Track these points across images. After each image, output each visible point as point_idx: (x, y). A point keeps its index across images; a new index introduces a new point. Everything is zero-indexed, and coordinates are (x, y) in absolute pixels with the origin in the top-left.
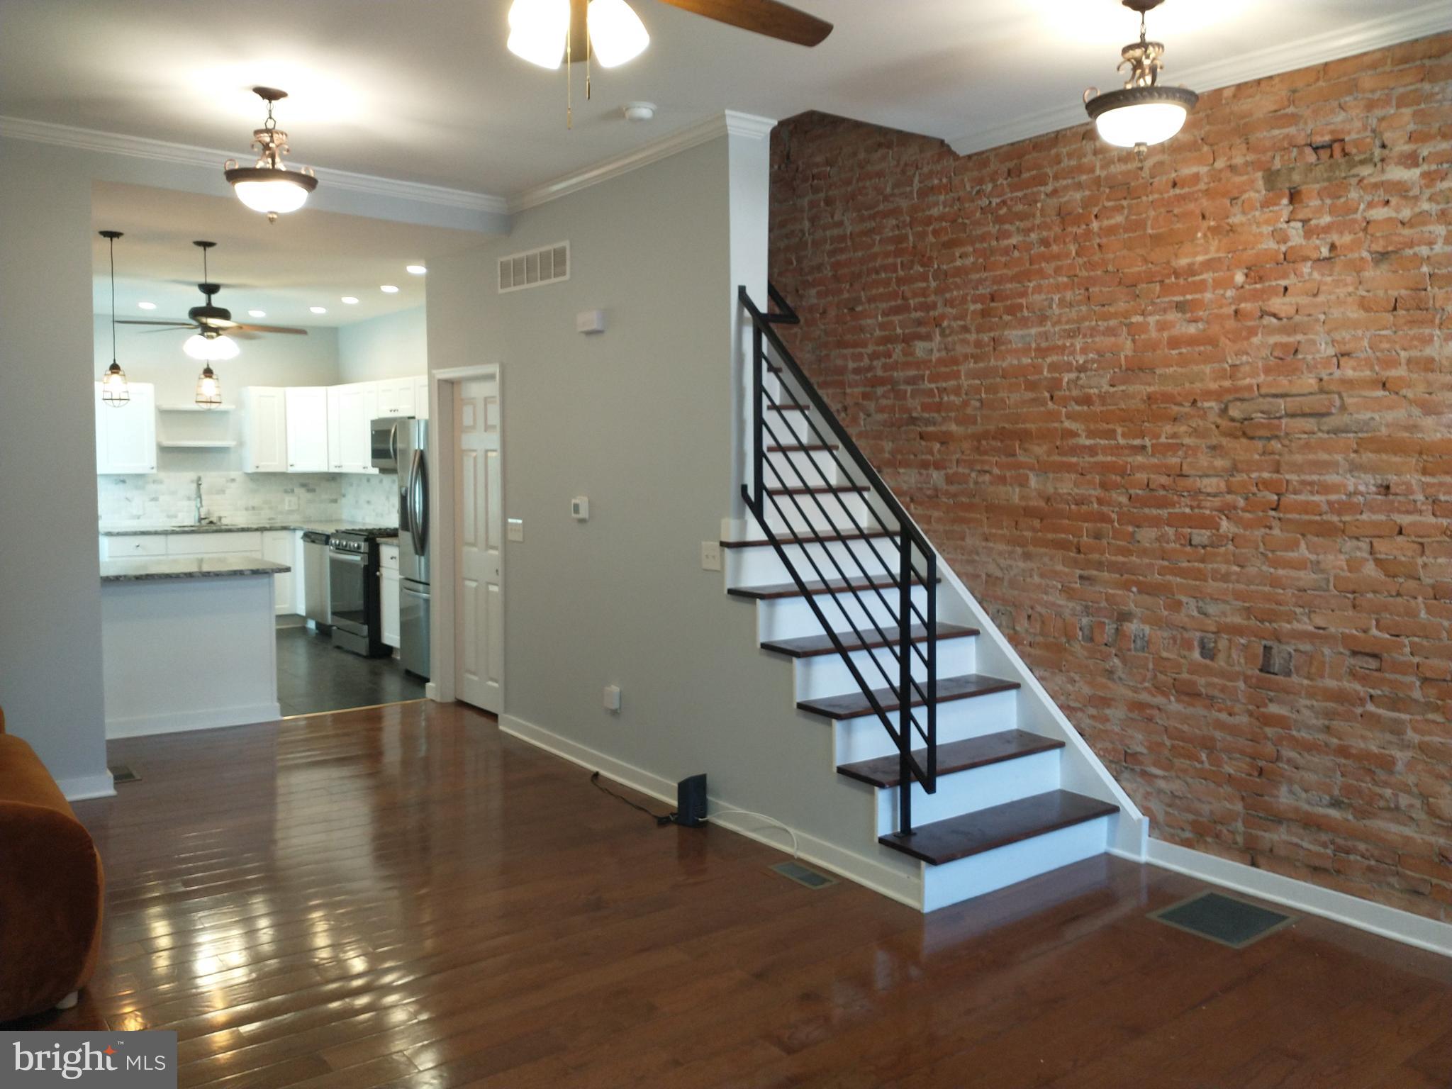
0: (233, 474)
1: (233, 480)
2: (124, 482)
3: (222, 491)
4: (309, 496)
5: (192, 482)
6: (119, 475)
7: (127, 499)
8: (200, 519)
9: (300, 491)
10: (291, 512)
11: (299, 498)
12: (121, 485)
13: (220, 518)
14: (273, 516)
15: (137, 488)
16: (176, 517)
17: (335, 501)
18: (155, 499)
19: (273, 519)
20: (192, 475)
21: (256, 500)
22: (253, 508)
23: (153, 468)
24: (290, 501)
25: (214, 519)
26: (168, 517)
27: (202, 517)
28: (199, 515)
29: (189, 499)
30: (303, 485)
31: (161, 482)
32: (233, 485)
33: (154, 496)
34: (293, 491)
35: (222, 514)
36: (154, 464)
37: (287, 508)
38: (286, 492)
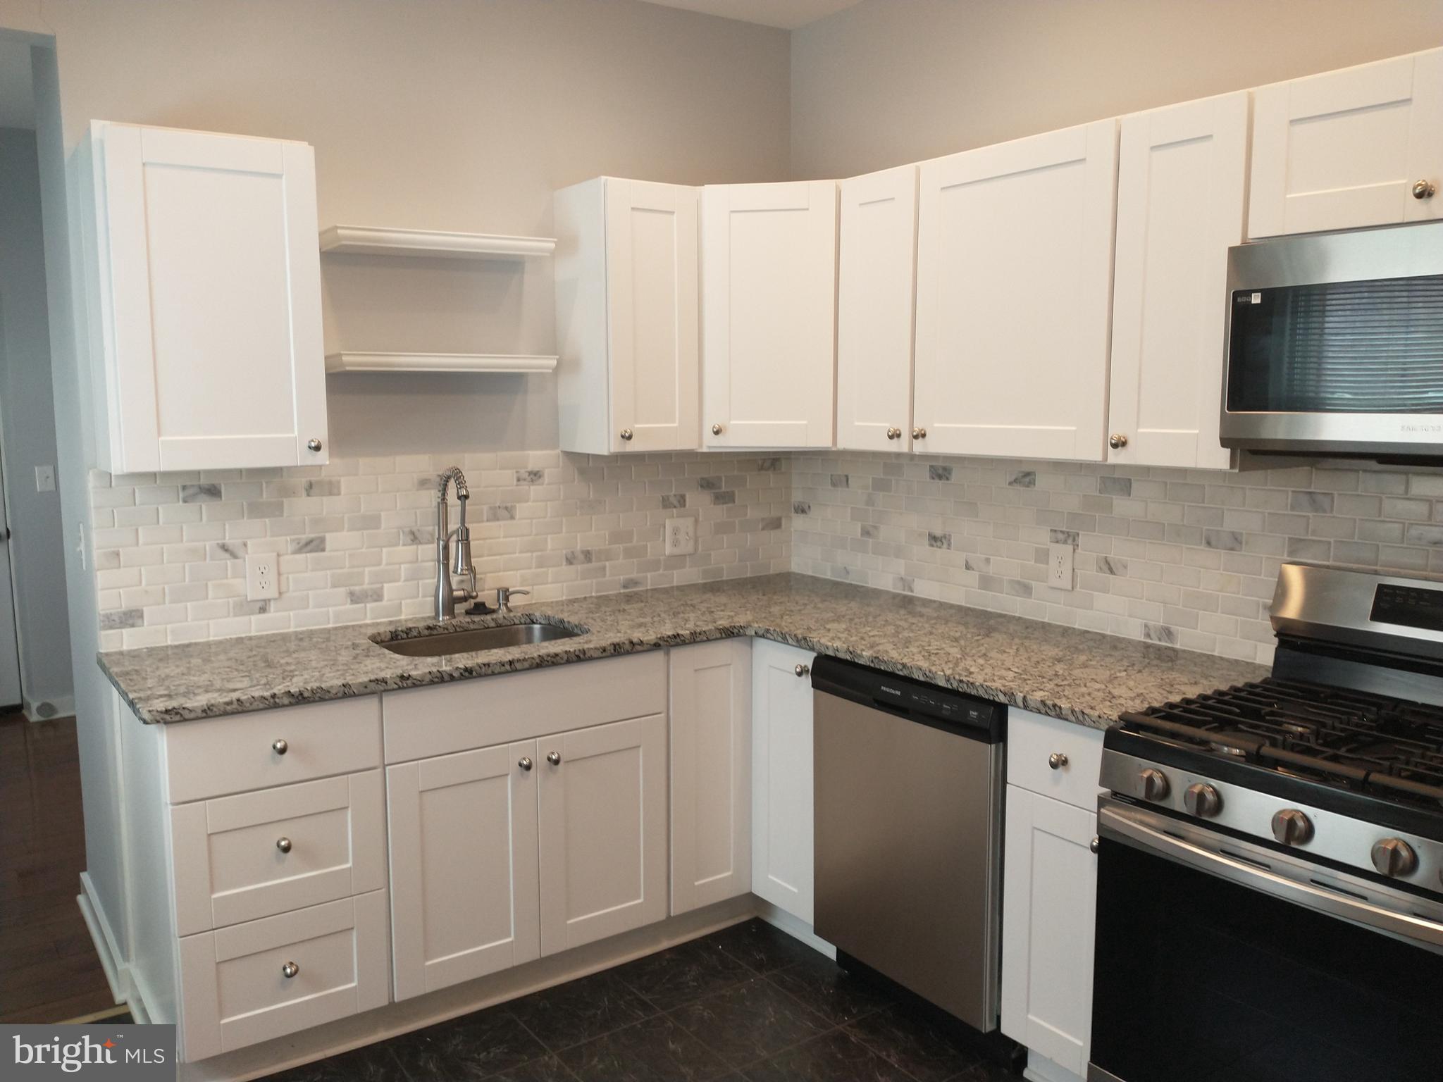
0: (536, 457)
1: (535, 475)
2: (213, 492)
3: (503, 511)
4: (719, 512)
5: (423, 483)
6: (198, 473)
7: (224, 548)
8: (451, 603)
9: (699, 500)
10: (677, 561)
11: (696, 521)
12: (206, 506)
13: (505, 594)
14: (634, 575)
15: (257, 510)
16: (378, 596)
17: (776, 524)
18: (314, 545)
19: (635, 583)
20: (425, 464)
21: (592, 534)
22: (588, 555)
23: (318, 448)
24: (676, 531)
25: (487, 595)
26: (355, 598)
27: (457, 594)
28: (450, 589)
29: (415, 538)
30: (707, 484)
31: (331, 489)
32: (534, 490)
33: (305, 537)
34: (682, 501)
35: (512, 580)
36: (321, 433)
37: (668, 550)
38: (666, 504)
